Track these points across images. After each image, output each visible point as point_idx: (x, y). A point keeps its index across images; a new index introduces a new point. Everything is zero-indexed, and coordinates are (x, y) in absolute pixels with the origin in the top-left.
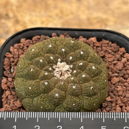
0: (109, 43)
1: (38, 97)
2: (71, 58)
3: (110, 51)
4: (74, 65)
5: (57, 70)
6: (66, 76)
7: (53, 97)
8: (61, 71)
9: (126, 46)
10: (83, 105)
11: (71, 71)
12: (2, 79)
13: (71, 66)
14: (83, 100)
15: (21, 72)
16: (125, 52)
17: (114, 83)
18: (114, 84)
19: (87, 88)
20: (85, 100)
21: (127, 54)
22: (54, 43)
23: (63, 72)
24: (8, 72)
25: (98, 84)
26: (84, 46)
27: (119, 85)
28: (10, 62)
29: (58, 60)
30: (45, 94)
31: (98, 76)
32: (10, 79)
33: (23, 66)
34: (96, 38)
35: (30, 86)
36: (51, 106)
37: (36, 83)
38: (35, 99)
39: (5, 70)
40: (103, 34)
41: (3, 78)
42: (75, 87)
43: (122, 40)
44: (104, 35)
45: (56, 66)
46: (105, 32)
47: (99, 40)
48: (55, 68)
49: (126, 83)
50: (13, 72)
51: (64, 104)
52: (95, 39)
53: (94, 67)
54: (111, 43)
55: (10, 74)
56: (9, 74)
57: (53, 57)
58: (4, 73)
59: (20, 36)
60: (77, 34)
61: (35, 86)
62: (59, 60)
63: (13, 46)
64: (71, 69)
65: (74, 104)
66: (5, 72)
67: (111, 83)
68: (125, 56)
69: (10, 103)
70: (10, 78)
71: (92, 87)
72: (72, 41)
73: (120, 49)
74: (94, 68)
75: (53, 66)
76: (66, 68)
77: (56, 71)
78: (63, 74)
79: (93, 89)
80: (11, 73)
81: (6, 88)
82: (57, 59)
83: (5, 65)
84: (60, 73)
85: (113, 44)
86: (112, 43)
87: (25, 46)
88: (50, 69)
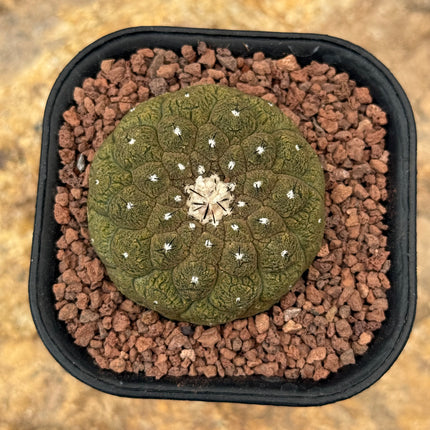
0: (329, 70)
1: (147, 277)
2: (232, 164)
3: (332, 98)
4: (241, 185)
5: (195, 198)
6: (218, 215)
7: (185, 285)
8: (204, 204)
9: (373, 84)
10: (262, 294)
11: (231, 198)
12: (56, 192)
13: (233, 186)
14: (263, 283)
15: (101, 201)
16: (370, 99)
17: (341, 201)
18: (340, 205)
19: (271, 256)
20: (265, 281)
21: (374, 106)
22: (188, 116)
23: (211, 207)
24: (71, 173)
25: (300, 234)
26: (266, 120)
27: (351, 206)
28: (75, 138)
29: (197, 169)
30: (166, 273)
31: (301, 214)
32: (75, 193)
33: (106, 186)
34: (294, 58)
35: (127, 251)
36: (181, 301)
37: (142, 243)
38: (140, 281)
39: (62, 166)
40: (313, 48)
41: (58, 188)
42: (242, 255)
43: (364, 68)
44: (316, 50)
45: (192, 187)
46: (320, 43)
47: (303, 62)
48: (189, 192)
49: (368, 201)
50: (84, 171)
51: (213, 297)
52: (292, 61)
53: (291, 192)
54: (333, 71)
55: (75, 177)
56: (71, 176)
57: (185, 165)
58: (61, 177)
59: (97, 54)
60: (247, 46)
61: (138, 253)
62: (201, 169)
63: (80, 86)
64: (232, 193)
65: (238, 299)
66: (61, 172)
67: (332, 202)
68: (368, 113)
69: (77, 265)
70: (77, 188)
71: (285, 252)
72: (234, 112)
73: (357, 89)
74: (290, 195)
75: (186, 188)
76: (218, 197)
77: (192, 200)
78: (210, 211)
79: (286, 255)
80: (78, 173)
81: (66, 221)
82: (194, 168)
83: (61, 148)
84: (204, 210)
85: (338, 76)
86: (338, 72)
87: (111, 85)
88: (178, 198)
